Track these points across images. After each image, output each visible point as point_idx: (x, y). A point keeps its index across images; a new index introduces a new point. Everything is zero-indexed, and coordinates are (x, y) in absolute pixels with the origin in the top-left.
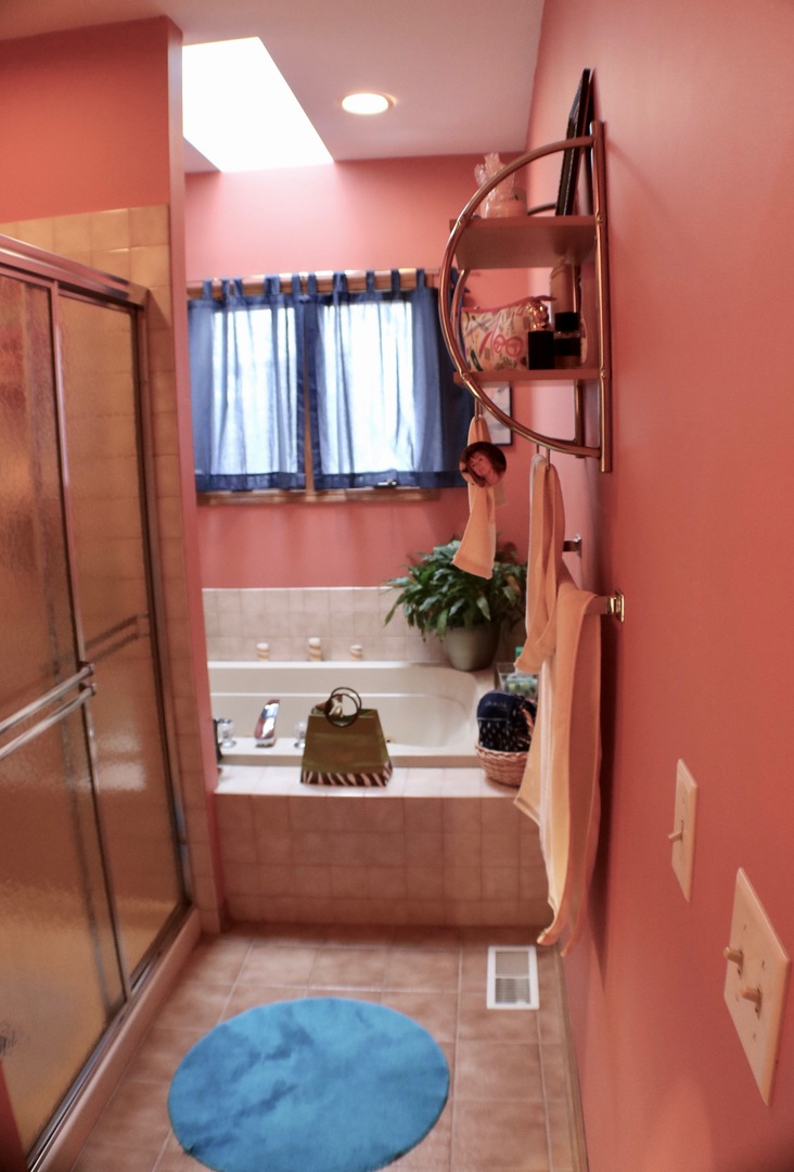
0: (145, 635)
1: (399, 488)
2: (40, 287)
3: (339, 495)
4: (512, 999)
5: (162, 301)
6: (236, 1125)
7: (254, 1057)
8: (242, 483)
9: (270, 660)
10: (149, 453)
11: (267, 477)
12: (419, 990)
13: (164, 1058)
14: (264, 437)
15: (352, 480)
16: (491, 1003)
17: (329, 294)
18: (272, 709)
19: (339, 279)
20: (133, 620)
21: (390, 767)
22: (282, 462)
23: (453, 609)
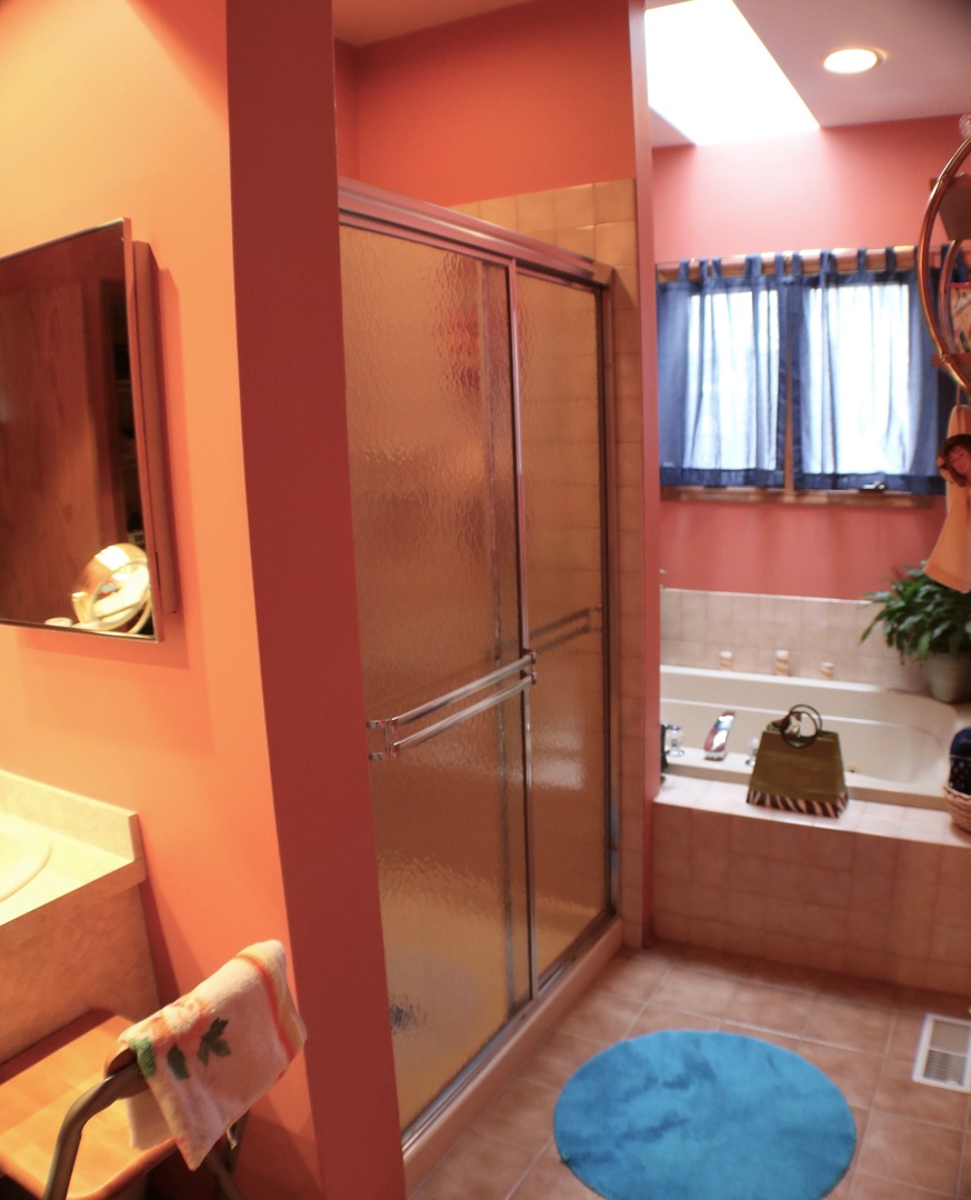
0: (597, 629)
1: (888, 492)
2: (497, 265)
3: (820, 497)
4: (942, 1076)
5: (628, 281)
6: (618, 1146)
7: (651, 1081)
8: (715, 478)
9: (733, 670)
10: (611, 439)
11: (742, 473)
12: (841, 1046)
13: (559, 1064)
14: (741, 430)
15: (835, 480)
16: (918, 1076)
17: (815, 275)
18: (726, 721)
19: (826, 258)
20: (585, 613)
21: (846, 798)
22: (759, 458)
23: (938, 632)
